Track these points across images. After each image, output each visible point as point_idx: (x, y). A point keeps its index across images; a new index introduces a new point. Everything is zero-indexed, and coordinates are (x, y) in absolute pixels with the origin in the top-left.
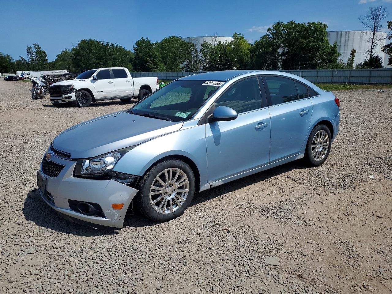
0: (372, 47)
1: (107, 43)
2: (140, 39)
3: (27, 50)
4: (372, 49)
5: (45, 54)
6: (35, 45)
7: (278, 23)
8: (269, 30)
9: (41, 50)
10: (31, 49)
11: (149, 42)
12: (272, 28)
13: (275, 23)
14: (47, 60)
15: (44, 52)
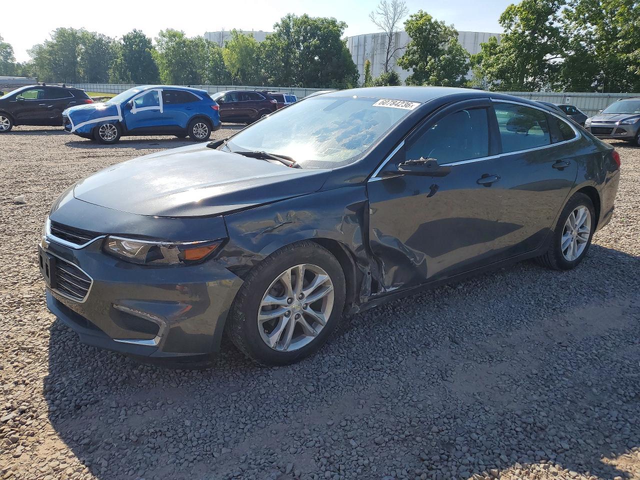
0: (388, 59)
1: (100, 35)
2: (131, 31)
4: (387, 61)
5: (11, 48)
7: (289, 17)
8: (277, 25)
9: (3, 41)
11: (143, 37)
12: (280, 23)
13: (284, 15)
14: (13, 59)
15: (9, 46)
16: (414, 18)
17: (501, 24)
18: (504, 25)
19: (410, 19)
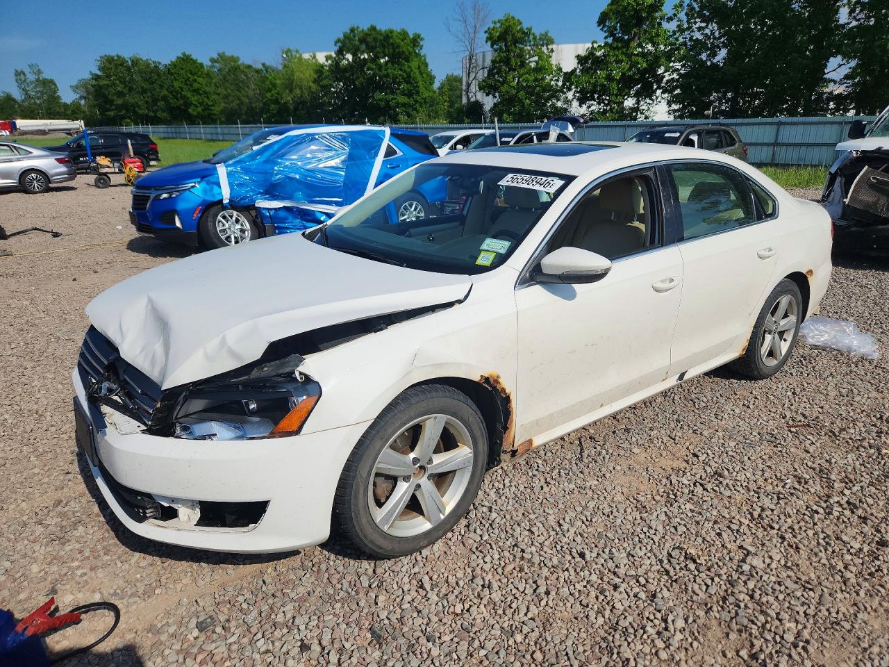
0: (470, 82)
3: (14, 78)
4: (469, 85)
5: (55, 85)
6: (31, 66)
7: (352, 30)
8: (339, 40)
9: (44, 76)
10: (24, 74)
11: (194, 62)
12: (341, 37)
14: (59, 98)
15: (52, 82)
16: (498, 25)
17: (600, 27)
18: (605, 29)
19: (492, 26)
